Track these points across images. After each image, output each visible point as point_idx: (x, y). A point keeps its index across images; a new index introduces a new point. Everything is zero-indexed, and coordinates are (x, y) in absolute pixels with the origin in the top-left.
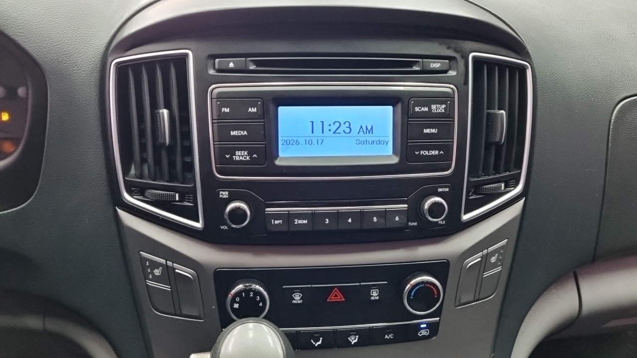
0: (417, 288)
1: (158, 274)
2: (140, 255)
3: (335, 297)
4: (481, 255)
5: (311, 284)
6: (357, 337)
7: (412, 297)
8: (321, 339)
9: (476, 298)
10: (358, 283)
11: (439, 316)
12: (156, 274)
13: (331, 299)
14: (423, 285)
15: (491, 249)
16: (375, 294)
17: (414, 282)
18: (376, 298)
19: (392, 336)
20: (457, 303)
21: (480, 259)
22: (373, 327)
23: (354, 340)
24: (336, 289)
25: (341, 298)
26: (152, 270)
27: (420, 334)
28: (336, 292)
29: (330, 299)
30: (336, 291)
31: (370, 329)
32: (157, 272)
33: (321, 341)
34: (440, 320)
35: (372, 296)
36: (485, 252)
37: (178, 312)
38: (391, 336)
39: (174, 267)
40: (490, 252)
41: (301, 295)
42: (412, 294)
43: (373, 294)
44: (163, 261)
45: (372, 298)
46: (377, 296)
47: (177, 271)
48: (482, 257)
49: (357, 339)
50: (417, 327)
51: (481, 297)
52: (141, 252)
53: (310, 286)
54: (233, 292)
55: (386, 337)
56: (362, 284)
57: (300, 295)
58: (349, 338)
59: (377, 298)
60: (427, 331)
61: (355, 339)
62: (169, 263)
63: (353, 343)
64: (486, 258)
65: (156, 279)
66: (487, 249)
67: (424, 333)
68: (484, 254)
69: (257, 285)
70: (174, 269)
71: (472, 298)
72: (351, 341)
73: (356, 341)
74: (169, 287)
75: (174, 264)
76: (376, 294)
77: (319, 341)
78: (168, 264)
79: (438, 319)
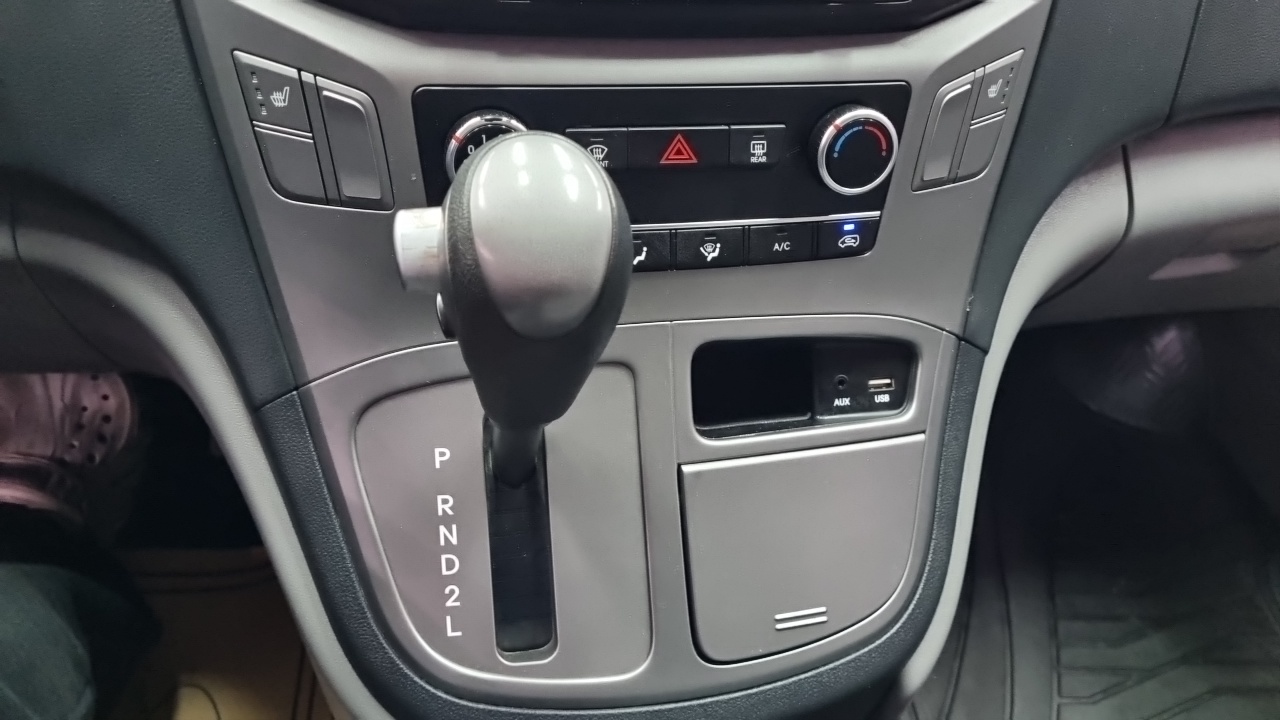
0: (847, 134)
1: (282, 104)
2: (236, 62)
3: (676, 154)
4: (972, 79)
5: (627, 126)
6: (718, 245)
7: (836, 155)
8: (645, 249)
9: (953, 176)
10: (725, 125)
11: (880, 207)
12: (276, 104)
13: (669, 158)
14: (861, 128)
15: (990, 68)
16: (759, 152)
17: (841, 121)
18: (760, 159)
19: (787, 246)
20: (917, 182)
21: (969, 86)
22: (749, 226)
23: (711, 252)
24: (679, 136)
25: (691, 158)
26: (267, 94)
27: (843, 243)
28: (679, 142)
29: (667, 159)
30: (679, 140)
31: (745, 230)
32: (279, 99)
33: (644, 254)
34: (880, 217)
35: (754, 155)
36: (980, 72)
37: (332, 194)
38: (785, 246)
39: (319, 84)
40: (990, 73)
41: (606, 149)
42: (837, 148)
43: (756, 152)
44: (292, 72)
45: (754, 160)
46: (764, 154)
47: (325, 93)
48: (972, 83)
49: (717, 250)
50: (837, 229)
51: (961, 173)
52: (236, 52)
53: (625, 129)
54: (461, 132)
55: (776, 247)
56: (733, 127)
57: (603, 150)
58: (702, 249)
59: (764, 159)
60: (855, 238)
61: (714, 251)
62: (307, 77)
63: (709, 259)
64: (981, 85)
65: (278, 117)
66: (984, 66)
67: (849, 241)
68: (977, 76)
69: (512, 118)
70: (318, 89)
71: (944, 174)
72: (706, 254)
73: (716, 254)
74: (311, 135)
75: (318, 78)
76: (762, 152)
77: (640, 255)
78: (303, 78)
79: (878, 213)
